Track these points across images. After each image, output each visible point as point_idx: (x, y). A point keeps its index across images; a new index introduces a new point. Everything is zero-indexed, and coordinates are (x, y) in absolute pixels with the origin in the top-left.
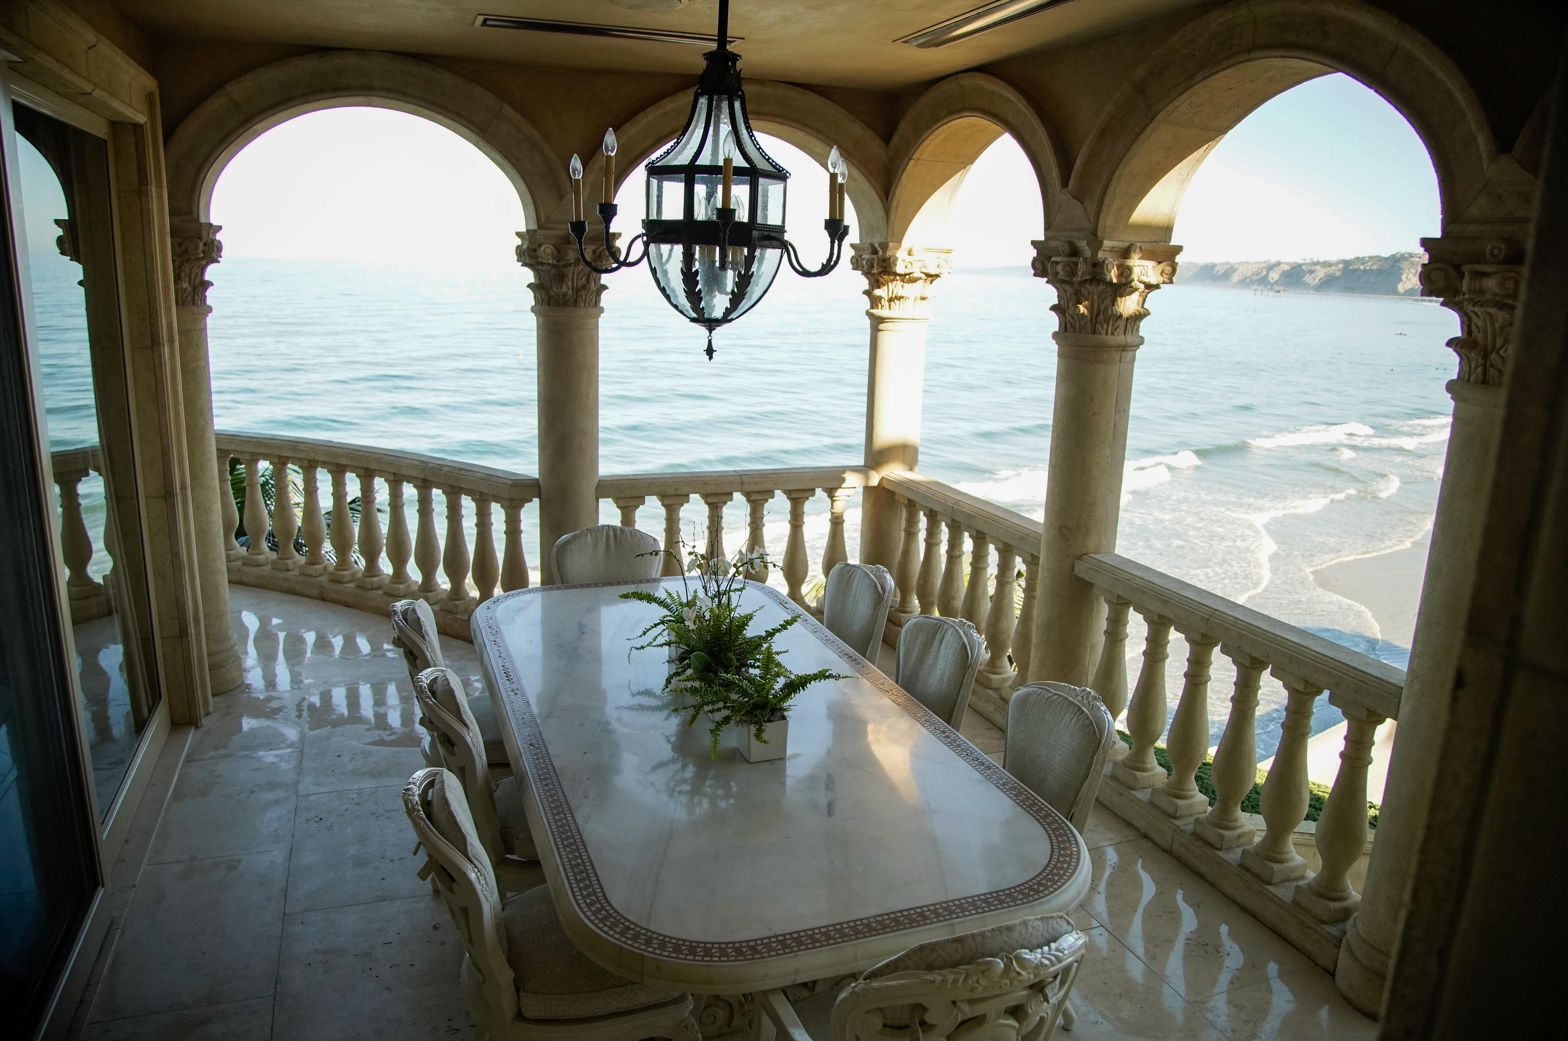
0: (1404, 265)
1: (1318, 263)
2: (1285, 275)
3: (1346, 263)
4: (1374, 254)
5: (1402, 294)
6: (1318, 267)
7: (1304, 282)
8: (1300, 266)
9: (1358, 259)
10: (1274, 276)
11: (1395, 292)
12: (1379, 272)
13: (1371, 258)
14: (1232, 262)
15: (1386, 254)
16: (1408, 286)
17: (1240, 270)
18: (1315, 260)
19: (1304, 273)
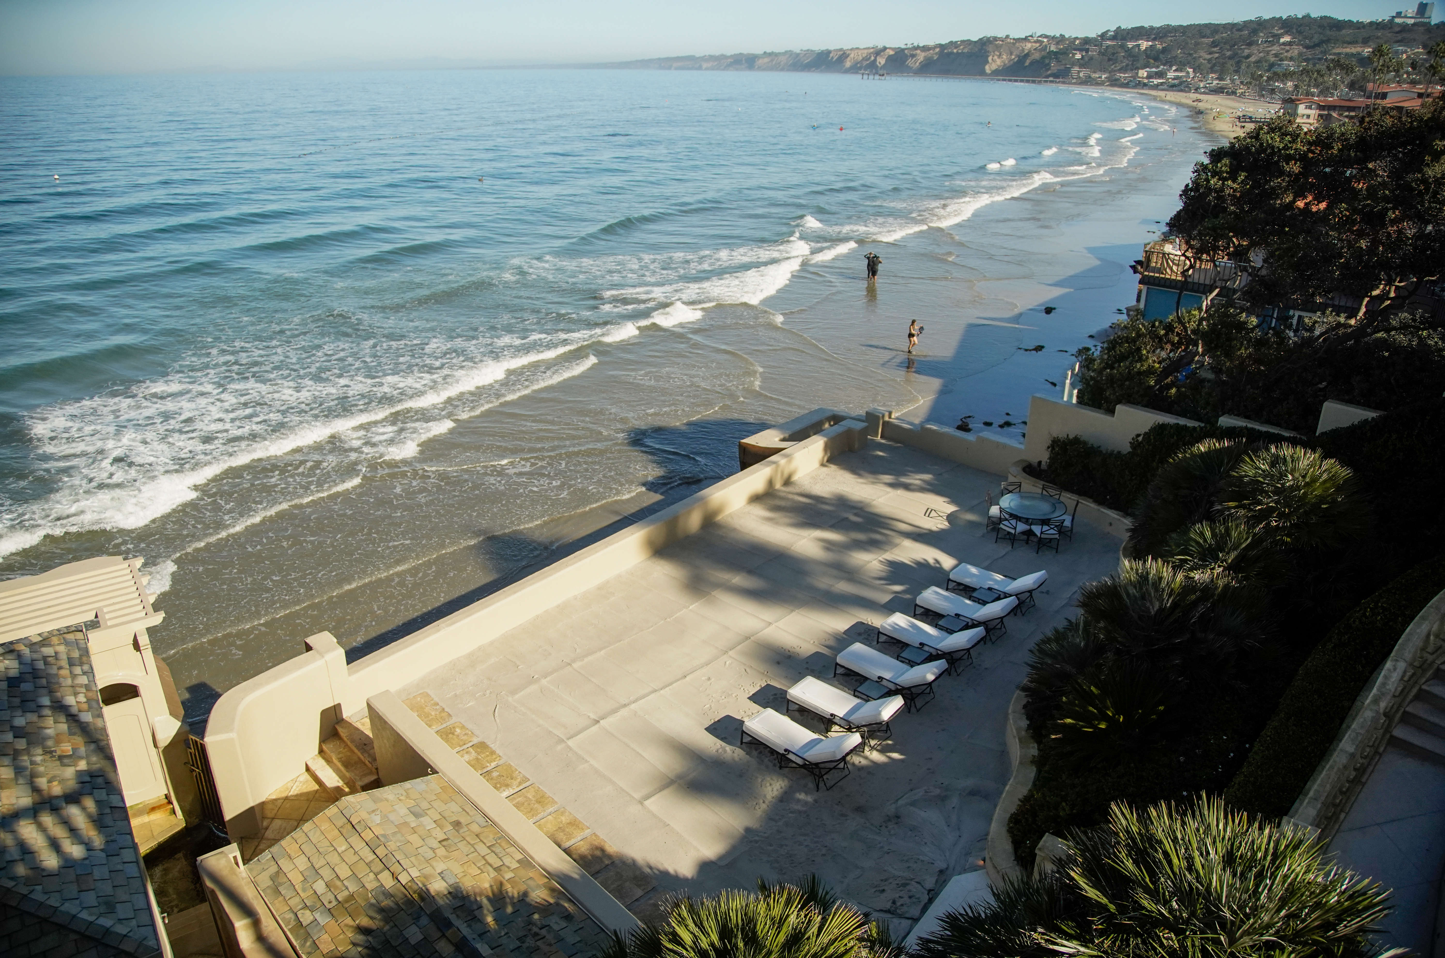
0: (990, 48)
1: (918, 48)
2: (890, 59)
3: (941, 46)
4: (965, 39)
5: (989, 75)
6: (918, 52)
7: (907, 66)
8: (903, 50)
9: (951, 42)
10: (881, 61)
11: (982, 73)
12: (970, 55)
13: (963, 42)
14: (845, 48)
15: (975, 38)
16: (994, 67)
17: (852, 56)
18: (916, 44)
19: (906, 57)
